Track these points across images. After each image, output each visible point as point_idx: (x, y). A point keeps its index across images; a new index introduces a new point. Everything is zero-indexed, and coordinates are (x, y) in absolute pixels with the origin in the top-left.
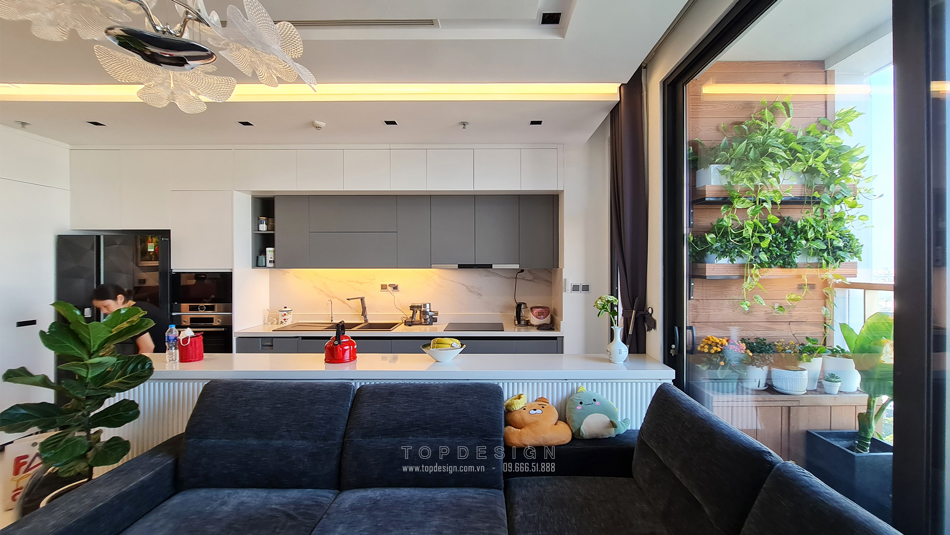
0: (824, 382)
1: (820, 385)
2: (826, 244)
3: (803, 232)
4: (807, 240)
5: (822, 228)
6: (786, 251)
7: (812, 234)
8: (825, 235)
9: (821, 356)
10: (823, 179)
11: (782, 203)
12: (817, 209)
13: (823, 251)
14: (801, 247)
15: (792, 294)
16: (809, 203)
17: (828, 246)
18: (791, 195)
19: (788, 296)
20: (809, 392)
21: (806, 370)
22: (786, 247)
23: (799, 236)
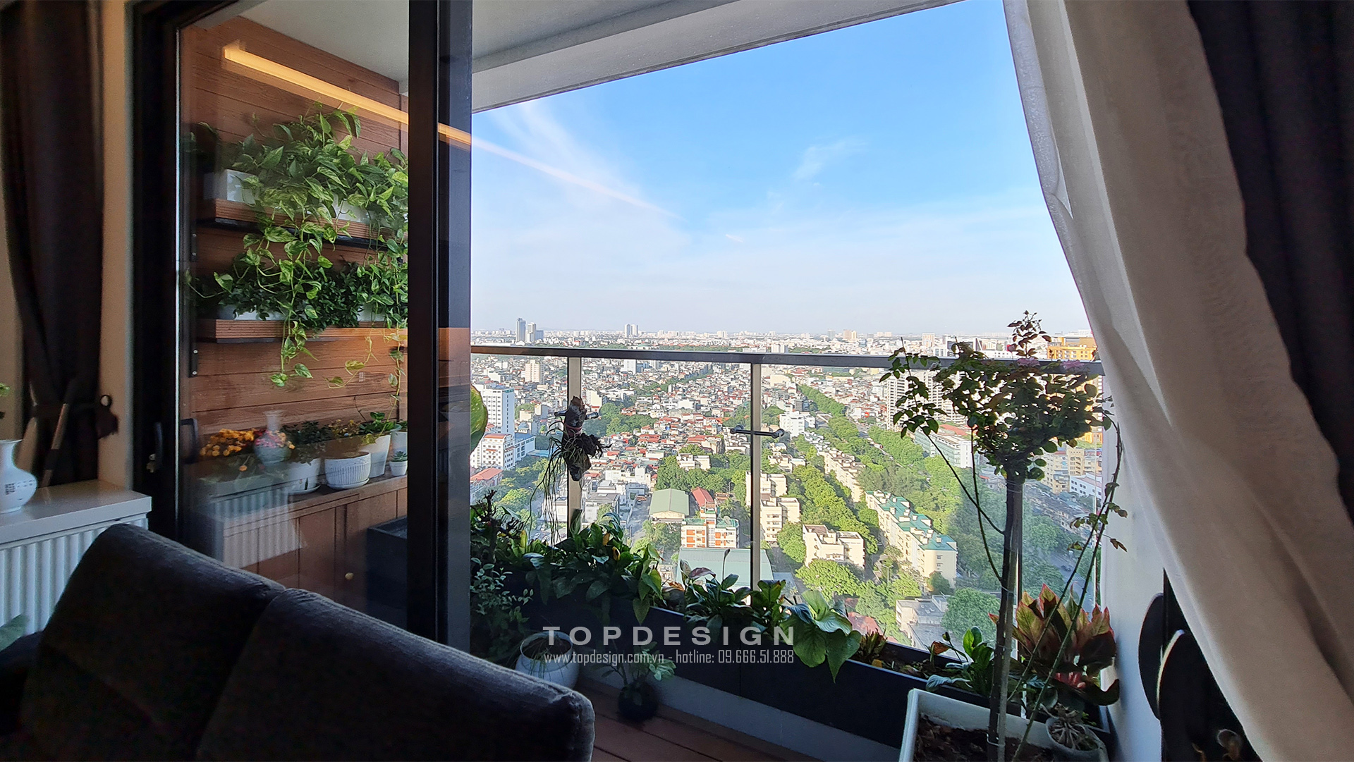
0: (392, 464)
1: (388, 469)
2: (394, 299)
3: (365, 282)
4: (370, 292)
5: (388, 279)
6: (342, 305)
7: (376, 286)
8: (392, 288)
9: (389, 434)
10: (390, 222)
11: (338, 242)
12: (383, 256)
13: (389, 307)
14: (364, 300)
15: (353, 360)
16: (374, 247)
17: (396, 302)
18: (348, 234)
19: (348, 363)
20: (371, 480)
21: (368, 454)
22: (343, 300)
23: (361, 288)
